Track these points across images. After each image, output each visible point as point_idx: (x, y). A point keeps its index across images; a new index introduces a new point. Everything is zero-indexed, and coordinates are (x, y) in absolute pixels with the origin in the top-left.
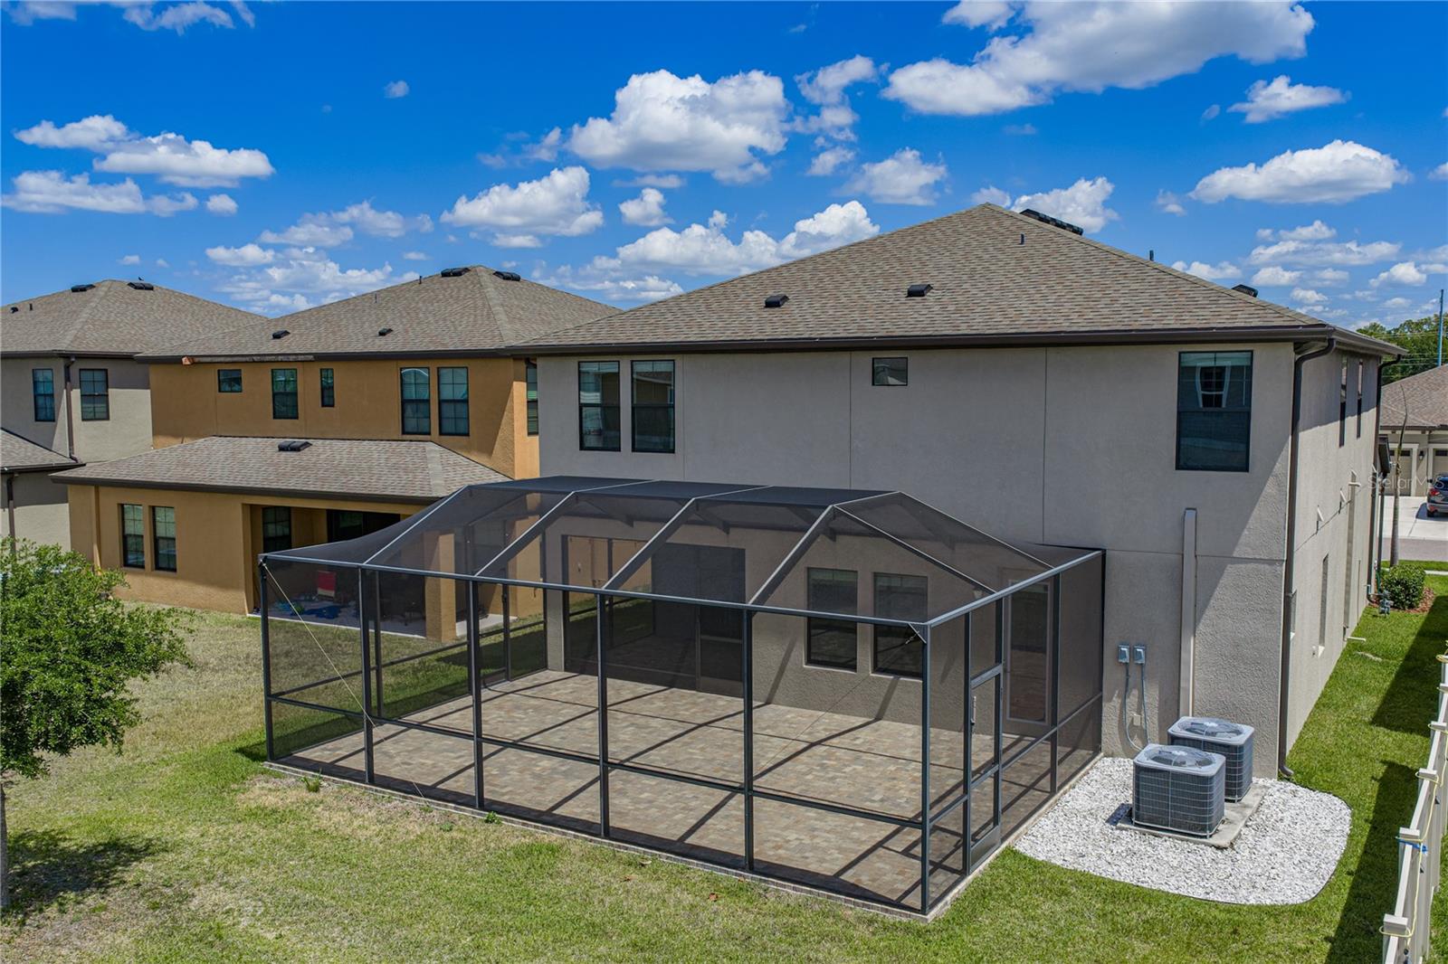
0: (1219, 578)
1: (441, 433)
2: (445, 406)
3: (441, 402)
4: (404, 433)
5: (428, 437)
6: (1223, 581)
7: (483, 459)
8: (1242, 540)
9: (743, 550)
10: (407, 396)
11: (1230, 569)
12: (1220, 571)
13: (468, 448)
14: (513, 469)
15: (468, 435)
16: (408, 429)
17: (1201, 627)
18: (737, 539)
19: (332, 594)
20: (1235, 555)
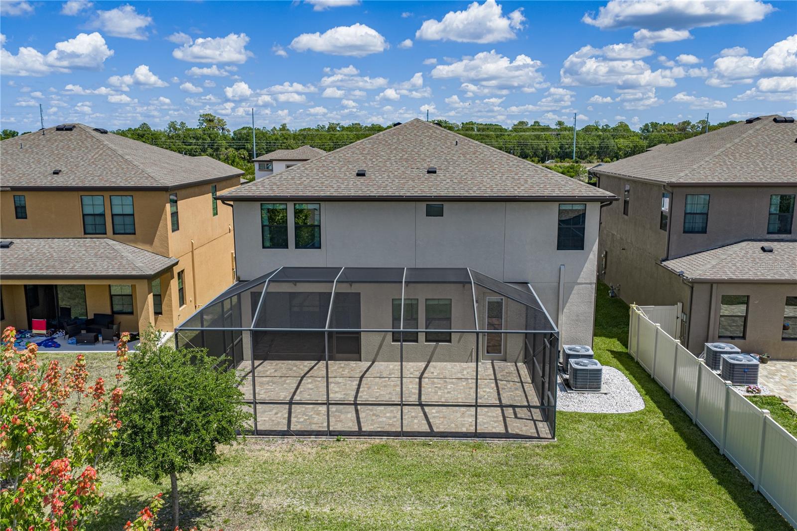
0: (572, 291)
1: (114, 233)
2: (116, 218)
3: (113, 215)
4: (85, 233)
5: (105, 236)
6: (573, 292)
7: (147, 247)
8: (581, 276)
9: (359, 294)
10: (85, 212)
11: (576, 287)
12: (572, 288)
13: (135, 241)
14: (168, 252)
15: (135, 234)
16: (87, 231)
17: (565, 310)
18: (355, 288)
19: (44, 332)
20: (578, 281)
